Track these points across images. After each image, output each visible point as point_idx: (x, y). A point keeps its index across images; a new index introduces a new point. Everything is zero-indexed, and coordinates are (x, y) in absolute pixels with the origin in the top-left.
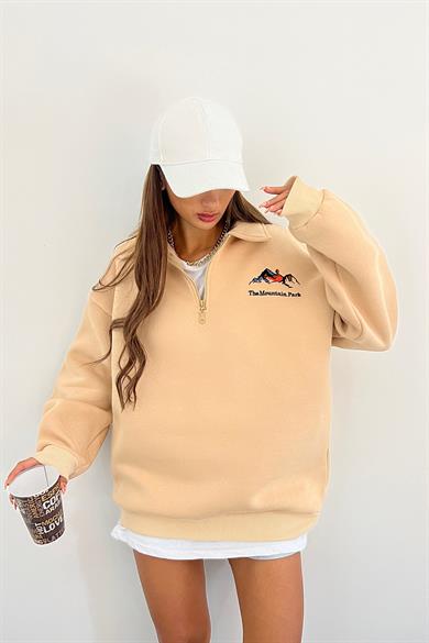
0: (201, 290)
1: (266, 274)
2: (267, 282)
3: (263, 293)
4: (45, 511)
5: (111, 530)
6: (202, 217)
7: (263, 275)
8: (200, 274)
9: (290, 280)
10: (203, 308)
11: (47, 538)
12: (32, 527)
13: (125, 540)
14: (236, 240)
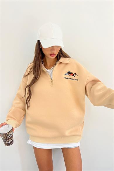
0: (51, 77)
1: (69, 73)
2: (69, 75)
3: (68, 78)
4: (8, 137)
5: (27, 141)
6: (51, 55)
7: (68, 73)
8: (51, 73)
9: (75, 75)
10: (52, 82)
11: (9, 144)
12: (5, 141)
13: (31, 144)
14: (61, 63)
